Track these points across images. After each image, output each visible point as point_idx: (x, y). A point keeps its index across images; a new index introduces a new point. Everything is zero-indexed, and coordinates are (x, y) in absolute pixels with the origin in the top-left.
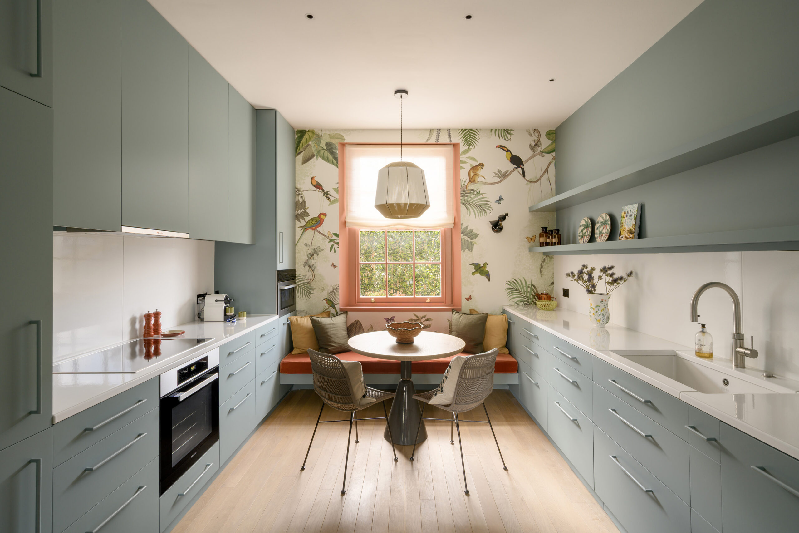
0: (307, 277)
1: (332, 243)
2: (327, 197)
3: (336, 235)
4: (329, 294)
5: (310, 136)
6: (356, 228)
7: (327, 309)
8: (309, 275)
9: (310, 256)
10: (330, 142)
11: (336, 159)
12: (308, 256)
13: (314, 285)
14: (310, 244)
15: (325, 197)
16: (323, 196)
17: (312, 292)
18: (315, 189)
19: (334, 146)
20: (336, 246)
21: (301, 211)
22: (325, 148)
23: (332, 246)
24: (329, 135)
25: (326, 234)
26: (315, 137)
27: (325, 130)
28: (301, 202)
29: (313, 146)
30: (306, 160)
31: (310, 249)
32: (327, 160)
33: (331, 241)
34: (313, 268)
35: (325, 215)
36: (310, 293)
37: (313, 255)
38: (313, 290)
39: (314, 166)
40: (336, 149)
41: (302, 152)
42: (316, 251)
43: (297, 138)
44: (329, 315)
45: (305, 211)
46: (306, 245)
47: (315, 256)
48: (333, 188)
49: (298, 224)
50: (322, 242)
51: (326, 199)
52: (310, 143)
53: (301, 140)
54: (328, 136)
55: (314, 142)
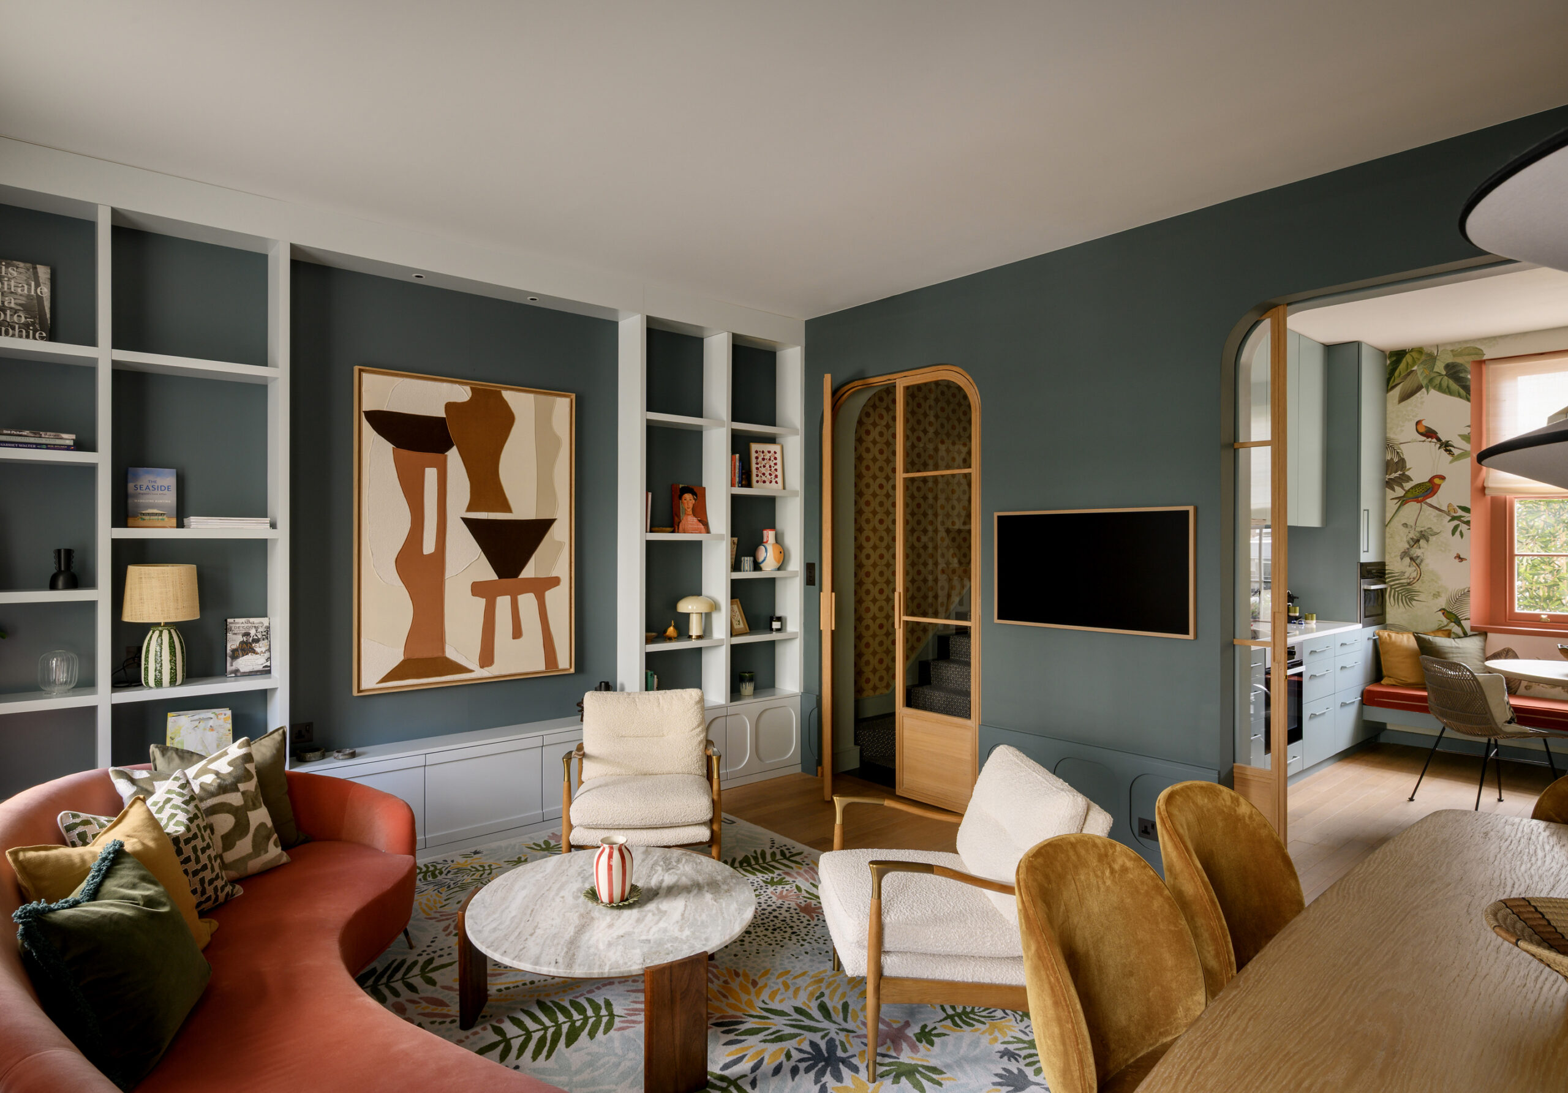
0: (1407, 575)
1: (1456, 522)
2: (1446, 450)
3: (1466, 510)
4: (1449, 602)
5: (1413, 358)
6: (1508, 497)
7: (1446, 626)
8: (1411, 572)
9: (1412, 543)
10: (1453, 363)
11: (1467, 389)
12: (1408, 543)
13: (1420, 587)
14: (1413, 524)
15: (1442, 450)
16: (1440, 448)
17: (1415, 598)
18: (1424, 438)
19: (1461, 368)
20: (1463, 527)
21: (1397, 475)
22: (1444, 373)
23: (1455, 528)
24: (1452, 351)
25: (1445, 508)
26: (1423, 358)
27: (1445, 344)
28: (1396, 460)
29: (1419, 373)
30: (1405, 397)
31: (1412, 532)
32: (1448, 391)
33: (1453, 518)
34: (1418, 561)
35: (1443, 478)
36: (1411, 599)
37: (1418, 541)
38: (1417, 596)
39: (1422, 403)
40: (1466, 371)
41: (1400, 383)
42: (1424, 535)
43: (1390, 364)
44: (1449, 634)
45: (1403, 474)
46: (1405, 525)
47: (1422, 542)
48: (1460, 435)
49: (1390, 494)
50: (1436, 521)
51: (1445, 454)
52: (1415, 368)
53: (1398, 367)
54: (1451, 354)
55: (1421, 366)
